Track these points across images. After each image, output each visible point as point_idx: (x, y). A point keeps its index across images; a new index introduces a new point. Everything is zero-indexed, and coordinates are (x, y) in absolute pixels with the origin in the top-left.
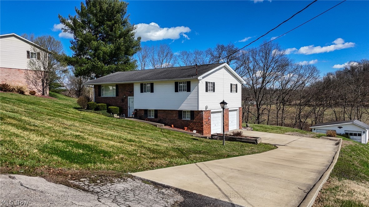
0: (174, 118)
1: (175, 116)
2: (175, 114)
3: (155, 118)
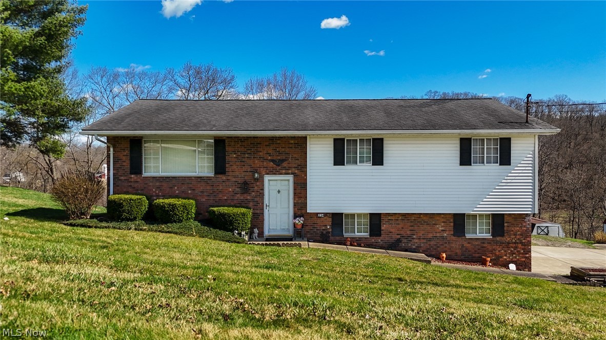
0: (438, 235)
1: (443, 230)
2: (443, 224)
3: (371, 235)
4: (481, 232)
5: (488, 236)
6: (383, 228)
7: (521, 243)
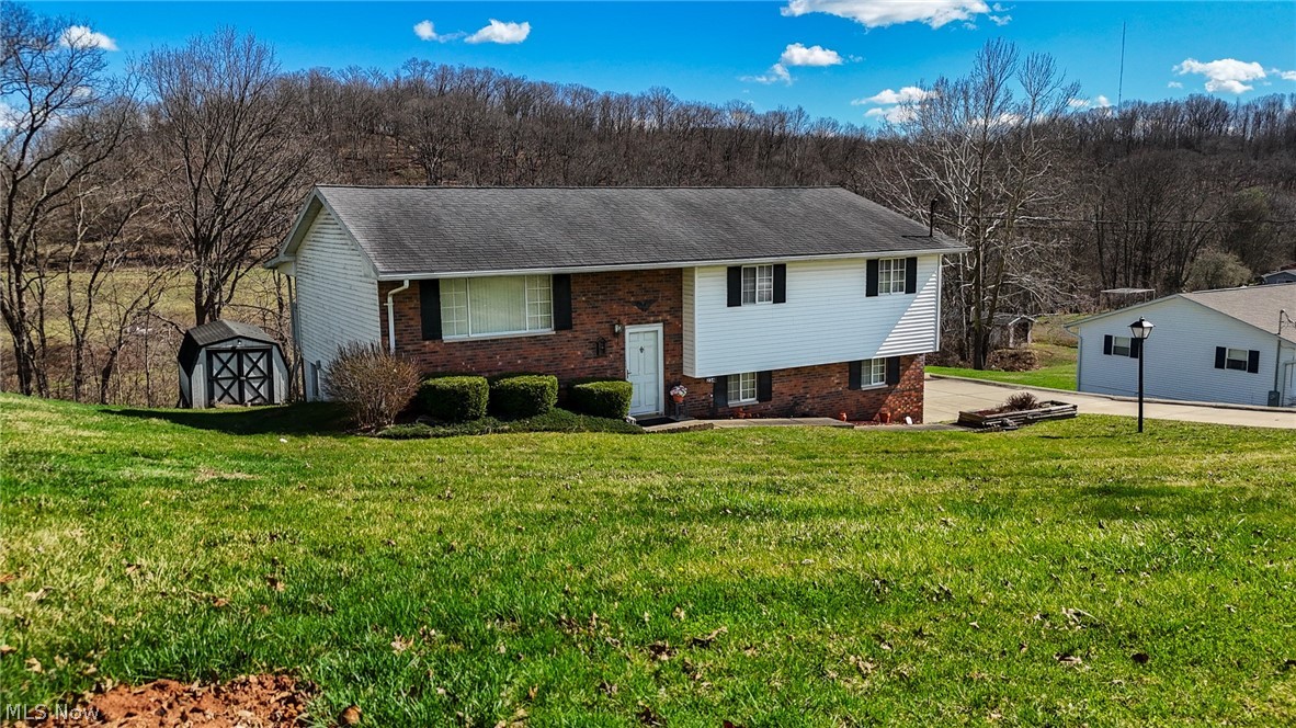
1: (838, 383)
2: (838, 376)
3: (759, 400)
4: (874, 382)
5: (881, 385)
6: (773, 389)
7: (915, 389)
